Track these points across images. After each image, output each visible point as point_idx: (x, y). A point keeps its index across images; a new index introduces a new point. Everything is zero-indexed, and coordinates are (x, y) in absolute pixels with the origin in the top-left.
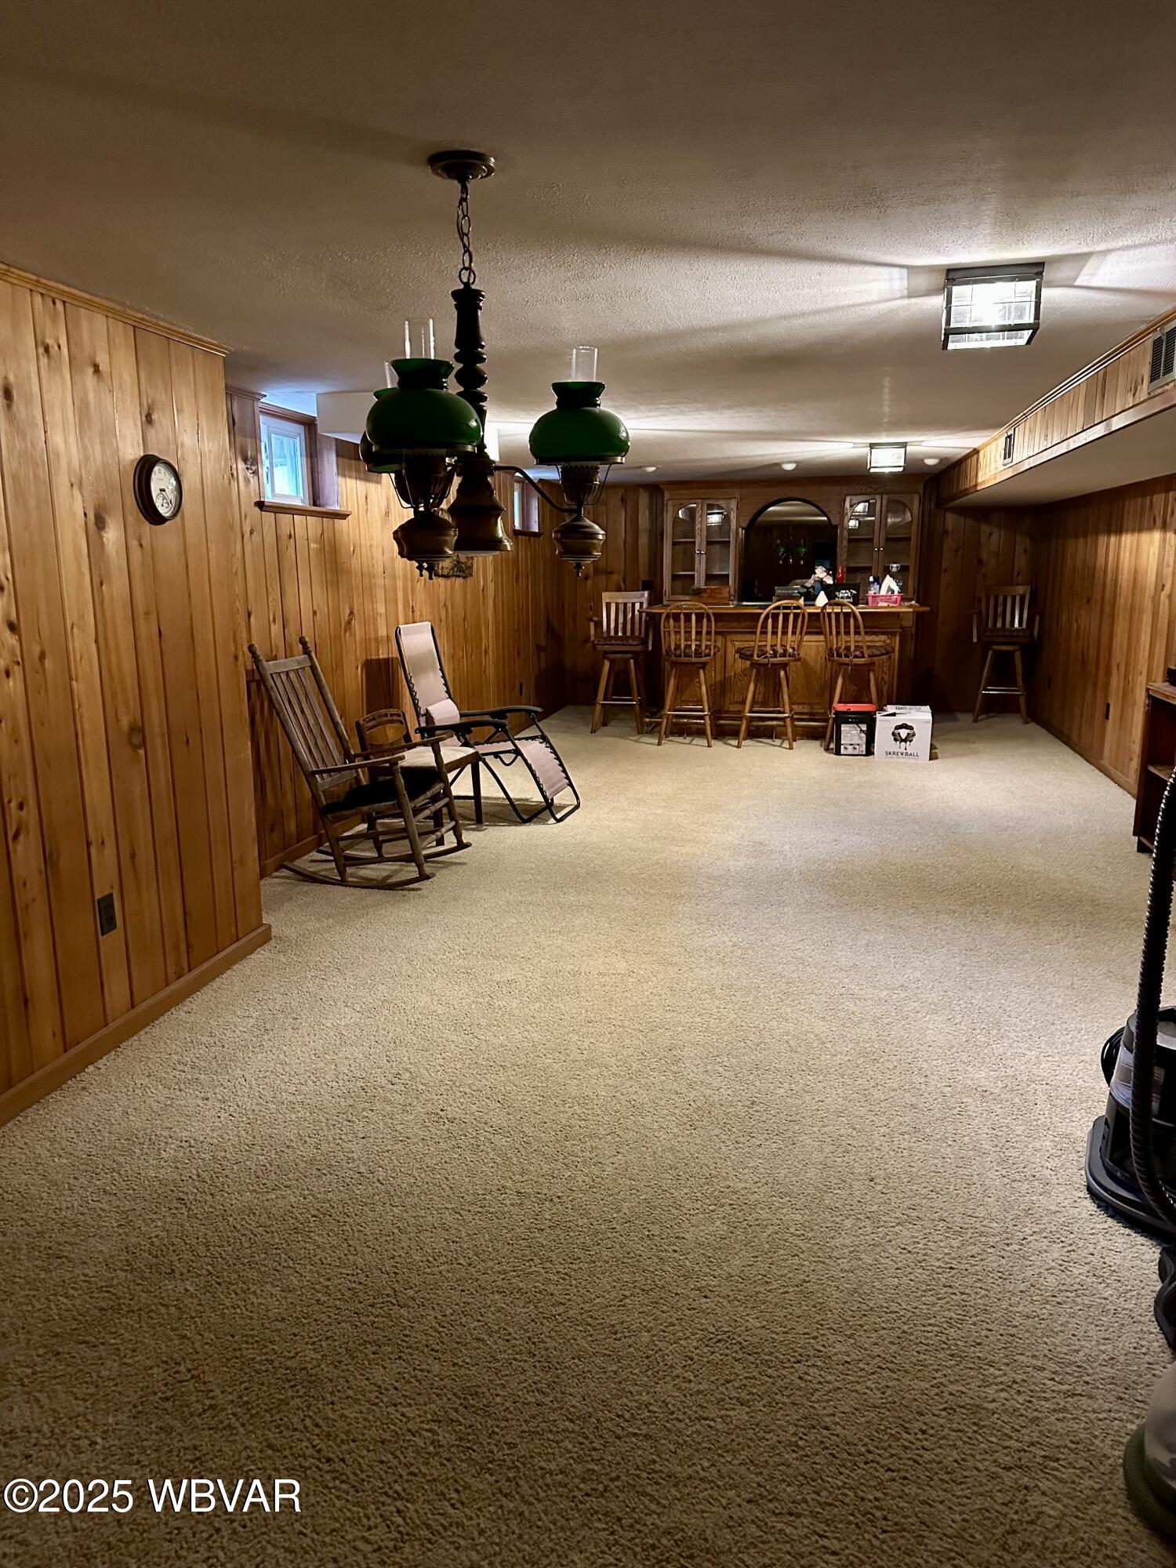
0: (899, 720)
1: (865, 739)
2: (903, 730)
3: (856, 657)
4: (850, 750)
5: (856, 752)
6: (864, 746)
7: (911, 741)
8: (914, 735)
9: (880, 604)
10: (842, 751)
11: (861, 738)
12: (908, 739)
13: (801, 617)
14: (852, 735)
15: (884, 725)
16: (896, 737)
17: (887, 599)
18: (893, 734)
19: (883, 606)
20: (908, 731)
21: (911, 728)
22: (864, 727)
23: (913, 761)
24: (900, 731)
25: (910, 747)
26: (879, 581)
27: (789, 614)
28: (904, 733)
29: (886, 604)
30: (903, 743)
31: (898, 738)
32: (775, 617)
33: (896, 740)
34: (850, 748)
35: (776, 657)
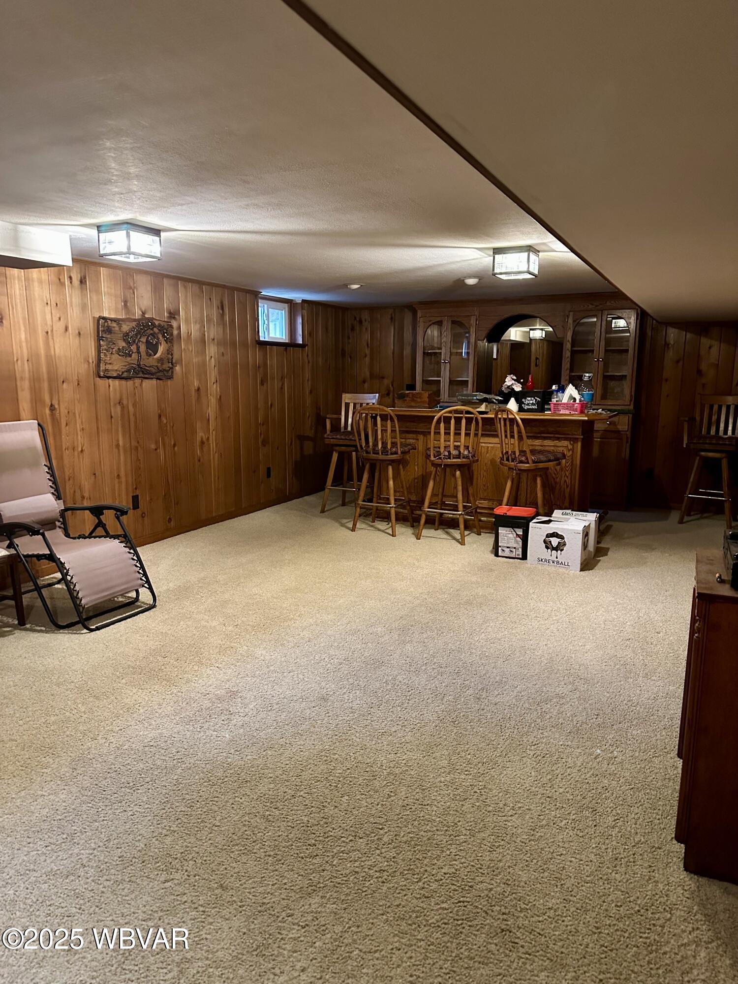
0: (551, 528)
1: (521, 543)
2: (555, 538)
3: (521, 462)
4: (507, 553)
5: (513, 555)
6: (520, 550)
7: (562, 550)
8: (565, 545)
9: (562, 412)
10: (500, 553)
11: (517, 542)
12: (559, 548)
13: (474, 422)
14: (509, 538)
15: (537, 531)
16: (548, 545)
17: (567, 406)
18: (545, 541)
19: (564, 414)
20: (559, 540)
21: (562, 537)
22: (520, 532)
23: (564, 570)
24: (551, 539)
25: (562, 556)
26: (562, 389)
27: (461, 418)
28: (555, 541)
29: (567, 412)
30: (554, 552)
31: (550, 546)
32: (447, 420)
33: (547, 548)
34: (507, 550)
35: (450, 458)
